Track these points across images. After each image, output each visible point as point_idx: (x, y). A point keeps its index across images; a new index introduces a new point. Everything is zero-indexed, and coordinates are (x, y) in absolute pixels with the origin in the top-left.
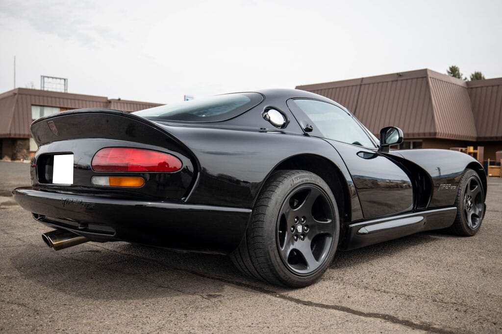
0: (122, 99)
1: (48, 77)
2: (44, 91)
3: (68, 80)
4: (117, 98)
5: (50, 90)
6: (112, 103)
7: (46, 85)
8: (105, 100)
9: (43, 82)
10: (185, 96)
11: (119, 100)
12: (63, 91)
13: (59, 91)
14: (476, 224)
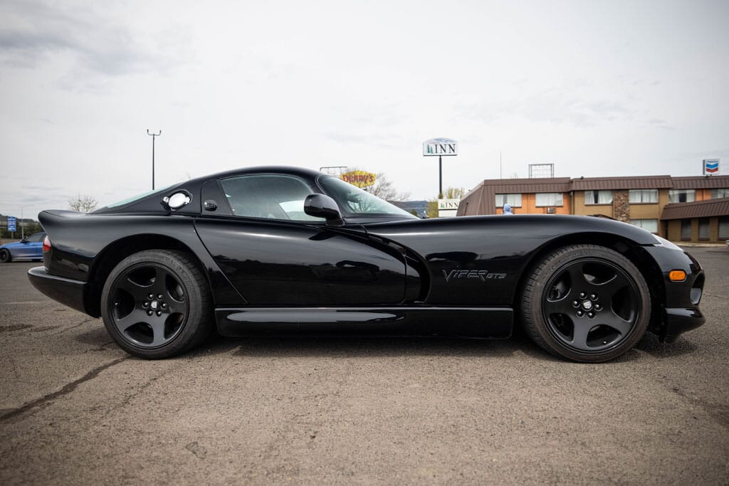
0: (586, 176)
1: (535, 165)
2: (531, 179)
3: (555, 165)
4: (580, 177)
5: (537, 177)
6: (574, 183)
7: (533, 173)
8: (567, 181)
9: (530, 170)
10: (704, 161)
11: (582, 178)
12: (550, 177)
13: (545, 177)
14: (605, 344)
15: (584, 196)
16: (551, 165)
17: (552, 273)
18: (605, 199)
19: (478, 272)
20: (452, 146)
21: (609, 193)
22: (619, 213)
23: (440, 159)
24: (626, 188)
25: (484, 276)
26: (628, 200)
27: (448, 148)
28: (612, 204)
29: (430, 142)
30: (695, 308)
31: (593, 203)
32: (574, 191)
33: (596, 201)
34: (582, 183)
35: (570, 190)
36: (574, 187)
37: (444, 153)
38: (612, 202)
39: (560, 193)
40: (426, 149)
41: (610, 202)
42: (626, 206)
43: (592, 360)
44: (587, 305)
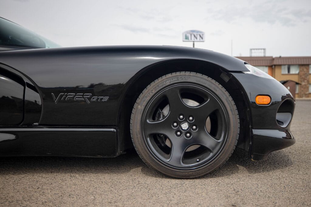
1: (254, 49)
3: (266, 49)
6: (275, 60)
7: (252, 54)
9: (251, 52)
14: (198, 162)
15: (281, 69)
16: (264, 49)
17: (151, 96)
18: (294, 71)
19: (83, 95)
20: (201, 36)
21: (297, 66)
22: (303, 80)
23: (194, 44)
24: (308, 63)
25: (89, 99)
26: (308, 71)
27: (198, 37)
28: (298, 74)
29: (187, 32)
30: (286, 130)
31: (287, 72)
32: (275, 65)
33: (289, 71)
34: (280, 60)
35: (272, 64)
36: (275, 63)
37: (196, 40)
38: (299, 73)
39: (266, 66)
40: (184, 37)
41: (297, 72)
42: (307, 75)
43: (185, 176)
44: (185, 126)
